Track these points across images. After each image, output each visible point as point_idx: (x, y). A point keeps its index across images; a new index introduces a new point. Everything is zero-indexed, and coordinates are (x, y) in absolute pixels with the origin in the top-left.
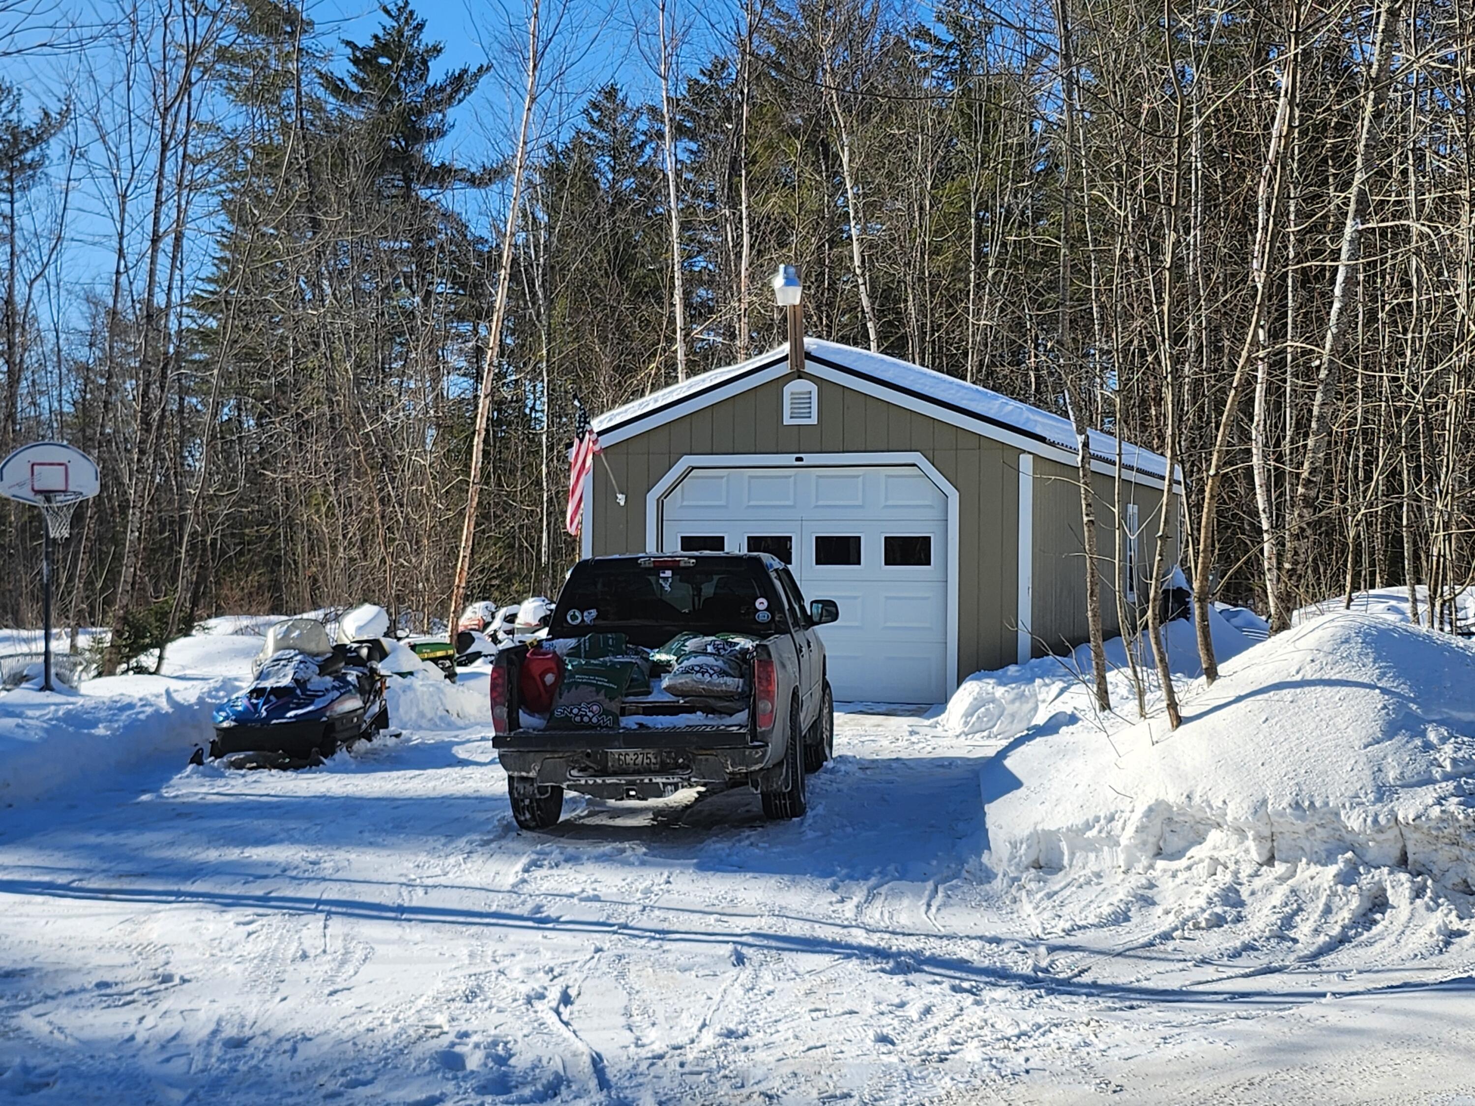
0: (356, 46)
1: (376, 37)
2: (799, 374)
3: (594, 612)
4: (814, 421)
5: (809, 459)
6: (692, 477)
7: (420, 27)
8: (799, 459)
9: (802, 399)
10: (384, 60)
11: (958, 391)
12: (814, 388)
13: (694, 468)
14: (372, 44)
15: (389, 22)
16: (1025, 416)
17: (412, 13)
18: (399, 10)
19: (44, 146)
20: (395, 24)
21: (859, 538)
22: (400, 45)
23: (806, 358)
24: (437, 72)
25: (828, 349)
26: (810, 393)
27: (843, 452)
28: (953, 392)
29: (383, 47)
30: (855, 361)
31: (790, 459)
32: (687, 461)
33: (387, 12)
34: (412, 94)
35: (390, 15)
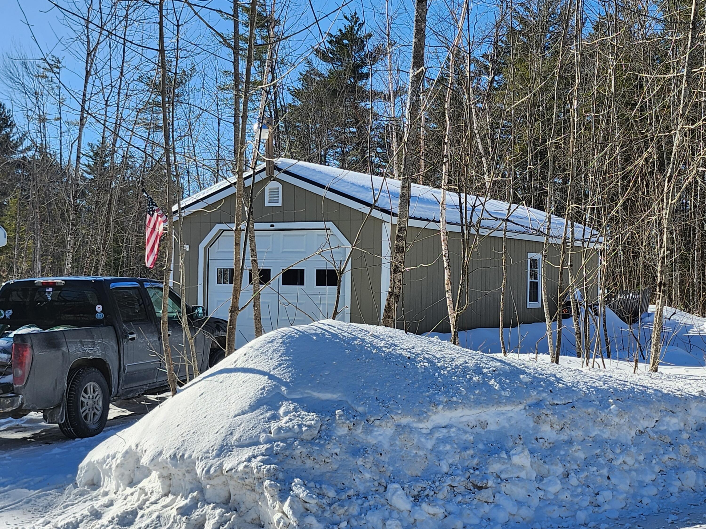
0: (331, 35)
1: (340, 30)
2: (270, 178)
3: (11, 312)
4: (280, 204)
5: (277, 225)
6: (223, 236)
7: (361, 25)
8: (272, 226)
9: (274, 192)
10: (345, 42)
11: (351, 187)
12: (280, 186)
13: (224, 231)
14: (339, 33)
15: (348, 23)
16: (385, 201)
17: (358, 18)
18: (352, 17)
19: (183, 86)
20: (350, 24)
21: (304, 270)
22: (352, 34)
23: (275, 169)
24: (369, 47)
25: (286, 164)
26: (278, 189)
27: (294, 222)
28: (348, 187)
29: (344, 36)
30: (300, 171)
31: (267, 226)
32: (218, 227)
33: (346, 17)
34: (357, 58)
35: (348, 20)
